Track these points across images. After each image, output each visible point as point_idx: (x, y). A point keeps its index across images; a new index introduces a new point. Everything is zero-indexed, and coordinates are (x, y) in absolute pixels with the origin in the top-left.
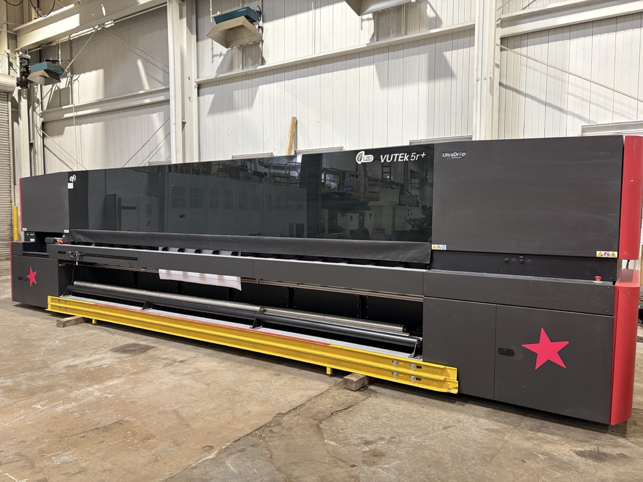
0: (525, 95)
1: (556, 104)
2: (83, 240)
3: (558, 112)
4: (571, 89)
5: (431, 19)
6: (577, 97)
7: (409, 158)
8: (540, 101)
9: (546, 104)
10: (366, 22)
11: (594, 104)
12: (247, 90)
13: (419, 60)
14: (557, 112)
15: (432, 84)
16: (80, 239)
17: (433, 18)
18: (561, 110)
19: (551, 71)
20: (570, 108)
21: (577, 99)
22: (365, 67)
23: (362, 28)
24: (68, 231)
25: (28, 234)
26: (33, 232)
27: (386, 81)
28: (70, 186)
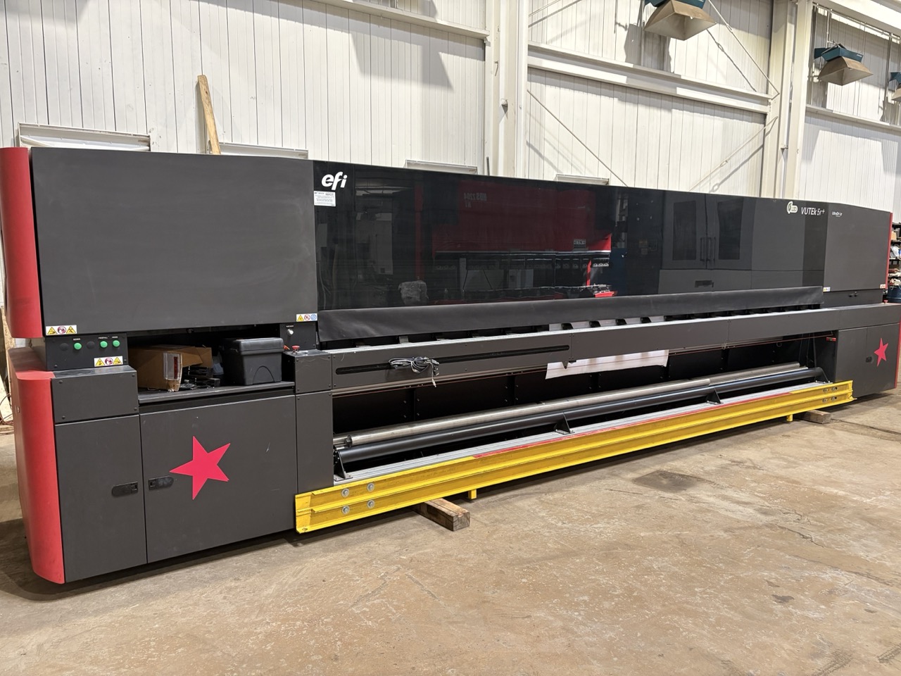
1: (536, 147)
2: (374, 333)
4: (547, 135)
6: (549, 143)
7: (816, 213)
11: (561, 154)
13: (410, 51)
14: (537, 156)
16: (365, 332)
18: (540, 155)
20: (546, 155)
21: (551, 147)
22: (336, 31)
24: (313, 317)
25: (78, 346)
26: (109, 336)
27: (369, 65)
28: (325, 199)
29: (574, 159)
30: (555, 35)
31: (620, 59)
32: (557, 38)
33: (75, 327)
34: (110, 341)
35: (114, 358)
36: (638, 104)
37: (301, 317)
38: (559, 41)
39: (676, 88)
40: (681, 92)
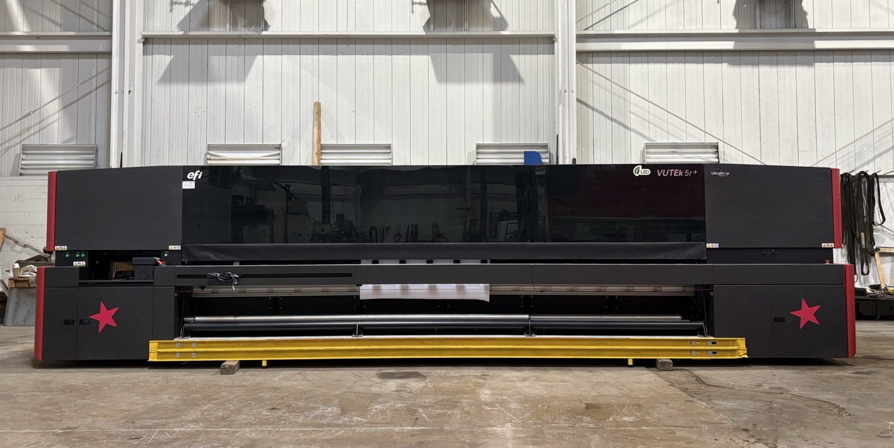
0: (593, 109)
1: (620, 120)
3: (623, 128)
4: (633, 108)
5: (495, 19)
6: (637, 116)
7: (683, 174)
8: (606, 116)
9: (612, 119)
10: (418, 6)
11: (653, 124)
12: (235, 58)
13: (484, 59)
14: (621, 128)
15: (498, 86)
17: (497, 18)
18: (625, 127)
19: (615, 88)
20: (633, 126)
21: (639, 119)
22: (418, 56)
23: (413, 12)
24: (178, 248)
25: (67, 255)
26: (81, 252)
27: (444, 76)
28: (188, 185)
29: (670, 127)
30: (639, 19)
31: (730, 26)
32: (642, 21)
33: (66, 247)
34: (80, 254)
35: (81, 262)
36: (759, 64)
37: (171, 247)
38: (645, 22)
39: (813, 42)
40: (820, 44)
